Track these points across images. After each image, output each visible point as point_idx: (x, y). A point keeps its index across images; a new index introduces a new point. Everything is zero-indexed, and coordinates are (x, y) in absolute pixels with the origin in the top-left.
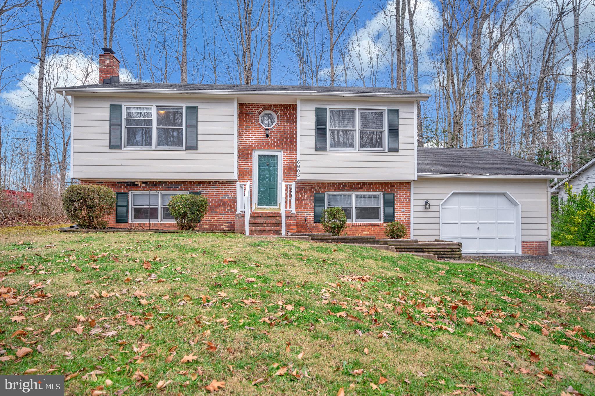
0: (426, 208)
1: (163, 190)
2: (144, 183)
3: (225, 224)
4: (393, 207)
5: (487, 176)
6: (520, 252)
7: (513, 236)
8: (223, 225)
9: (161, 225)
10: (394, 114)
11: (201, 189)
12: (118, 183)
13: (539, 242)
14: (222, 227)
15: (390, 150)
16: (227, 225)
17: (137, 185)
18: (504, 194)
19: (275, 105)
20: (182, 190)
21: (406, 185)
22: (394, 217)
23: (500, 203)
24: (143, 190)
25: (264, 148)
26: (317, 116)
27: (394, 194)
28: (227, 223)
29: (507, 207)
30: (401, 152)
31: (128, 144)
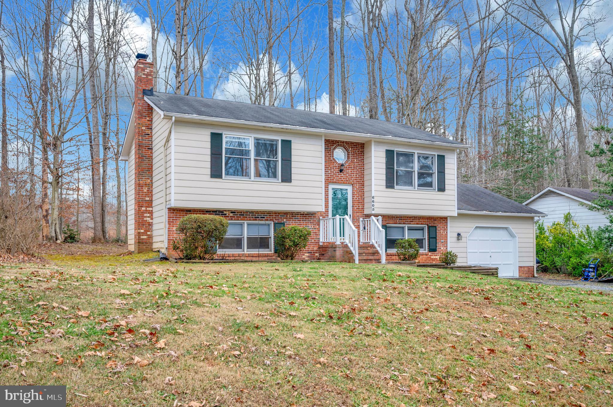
0: (458, 239)
1: (250, 220)
2: (232, 212)
3: (306, 254)
4: (436, 238)
5: (500, 214)
6: (517, 275)
7: (511, 262)
8: (304, 255)
9: (249, 256)
10: (441, 158)
11: (285, 220)
12: (206, 212)
13: (528, 267)
14: (303, 257)
15: (438, 190)
16: (307, 254)
17: (225, 214)
18: (506, 228)
19: (347, 143)
20: (267, 220)
21: (444, 219)
22: (436, 247)
23: (503, 234)
24: (232, 219)
25: (338, 183)
26: (387, 157)
27: (436, 227)
28: (308, 253)
29: (508, 239)
30: (447, 192)
31: (227, 174)
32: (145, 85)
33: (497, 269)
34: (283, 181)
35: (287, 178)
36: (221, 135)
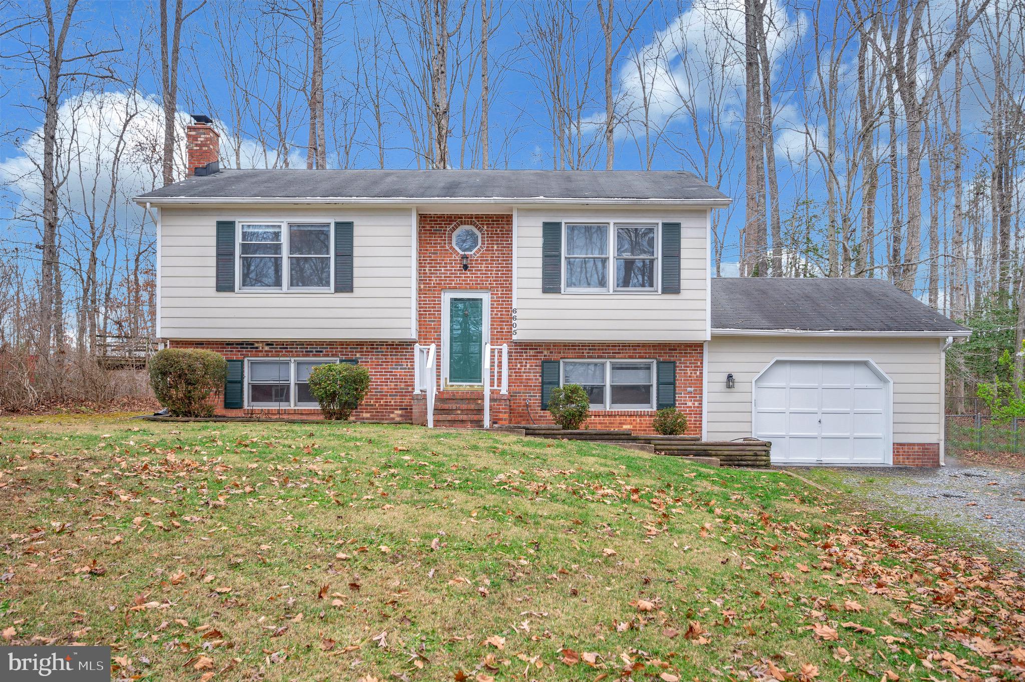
0: (729, 387)
1: (298, 356)
2: (268, 345)
3: (396, 412)
4: (674, 384)
5: (831, 333)
6: (890, 462)
7: (880, 435)
8: (393, 413)
9: (295, 412)
10: (672, 231)
11: (358, 355)
12: (227, 344)
13: (924, 444)
14: (392, 416)
15: (665, 291)
16: (399, 412)
17: (257, 348)
18: (865, 364)
19: (478, 217)
20: (327, 356)
21: (696, 347)
22: (675, 400)
23: (859, 376)
24: (267, 356)
25: (460, 288)
26: (545, 235)
27: (674, 363)
28: (401, 409)
29: (870, 385)
30: (684, 294)
31: (244, 284)
32: (199, 161)
33: (768, 445)
34: (337, 290)
35: (345, 285)
36: (232, 224)
